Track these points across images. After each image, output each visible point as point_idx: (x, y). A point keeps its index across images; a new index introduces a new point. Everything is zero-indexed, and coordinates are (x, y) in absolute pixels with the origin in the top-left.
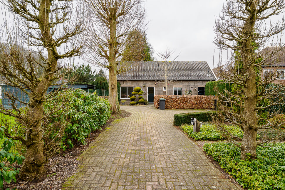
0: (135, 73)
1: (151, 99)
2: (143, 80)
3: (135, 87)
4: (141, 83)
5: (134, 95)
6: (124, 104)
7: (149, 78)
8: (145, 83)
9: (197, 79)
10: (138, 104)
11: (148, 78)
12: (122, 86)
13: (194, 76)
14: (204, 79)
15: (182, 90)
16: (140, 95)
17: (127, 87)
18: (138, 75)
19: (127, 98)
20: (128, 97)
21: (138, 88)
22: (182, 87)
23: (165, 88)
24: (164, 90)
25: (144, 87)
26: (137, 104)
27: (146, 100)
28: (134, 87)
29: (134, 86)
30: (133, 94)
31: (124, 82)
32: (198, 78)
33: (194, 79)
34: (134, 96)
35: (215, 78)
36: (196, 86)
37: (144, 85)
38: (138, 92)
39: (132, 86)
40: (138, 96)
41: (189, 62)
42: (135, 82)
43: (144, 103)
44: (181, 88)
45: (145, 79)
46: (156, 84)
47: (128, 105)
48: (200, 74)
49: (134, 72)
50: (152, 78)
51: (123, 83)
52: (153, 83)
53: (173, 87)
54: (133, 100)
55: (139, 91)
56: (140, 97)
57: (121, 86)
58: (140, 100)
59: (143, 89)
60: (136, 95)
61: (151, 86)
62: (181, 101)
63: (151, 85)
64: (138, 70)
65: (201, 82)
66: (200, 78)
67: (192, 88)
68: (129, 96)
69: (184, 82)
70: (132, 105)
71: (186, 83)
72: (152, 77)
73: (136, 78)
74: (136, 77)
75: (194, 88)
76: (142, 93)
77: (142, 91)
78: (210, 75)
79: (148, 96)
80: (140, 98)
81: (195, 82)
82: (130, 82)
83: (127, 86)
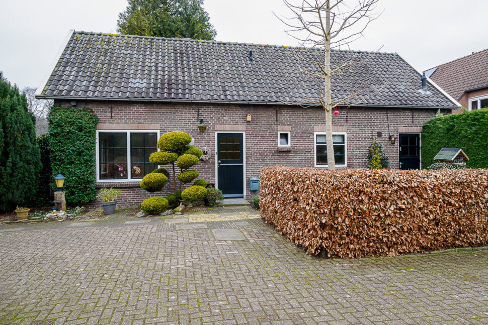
0: (163, 76)
2: (198, 99)
3: (163, 130)
4: (188, 115)
5: (159, 167)
6: (110, 209)
7: (222, 97)
8: (206, 113)
9: (398, 104)
10: (180, 208)
11: (219, 97)
12: (107, 125)
14: (420, 104)
15: (346, 144)
16: (185, 167)
17: (128, 132)
18: (177, 85)
19: (129, 180)
20: (134, 176)
21: (179, 133)
22: (345, 134)
23: (284, 136)
24: (279, 145)
25: (202, 129)
26: (172, 205)
27: (213, 185)
28: (158, 132)
29: (158, 126)
30: (156, 164)
31: (116, 110)
32: (400, 101)
33: (387, 104)
34: (162, 171)
35: (451, 102)
36: (391, 128)
37: (202, 121)
38: (180, 154)
39: (152, 126)
40: (178, 170)
41: (345, 52)
42: (164, 110)
43: (206, 202)
44: (343, 136)
45: (206, 98)
46: (249, 118)
47: (132, 211)
48: (399, 87)
49: (157, 71)
50: (234, 95)
51: (109, 114)
52: (238, 114)
53: (316, 134)
54: (152, 188)
55: (181, 147)
56: (187, 174)
57: (100, 125)
58: (188, 190)
59: (198, 140)
60: (168, 167)
61: (229, 129)
62: (450, 204)
63: (231, 124)
64: (176, 68)
65: (409, 114)
66: (406, 101)
67: (379, 135)
68: (138, 170)
69: (352, 115)
70: (153, 212)
71: (361, 116)
72: (235, 93)
73: (165, 95)
74: (170, 89)
75: (385, 136)
76: (197, 155)
77: (196, 149)
78: (428, 93)
79: (220, 168)
80: (187, 181)
81: (391, 116)
82: (142, 109)
83: (126, 125)
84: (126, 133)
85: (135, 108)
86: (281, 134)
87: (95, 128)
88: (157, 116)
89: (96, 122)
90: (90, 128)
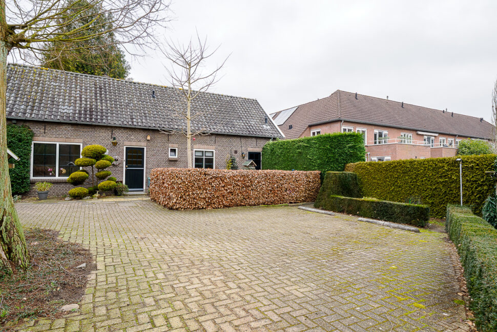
0: (86, 105)
1: (135, 180)
2: (112, 124)
3: (84, 144)
4: (105, 135)
5: (81, 168)
6: (44, 196)
7: (130, 123)
8: (118, 134)
9: (247, 134)
10: (97, 195)
11: (127, 122)
12: (40, 138)
13: (239, 127)
14: (260, 134)
15: (214, 158)
16: (102, 168)
17: (58, 144)
18: (97, 112)
19: (57, 177)
20: (61, 175)
21: (97, 146)
22: (214, 151)
23: (173, 151)
24: (170, 157)
25: (115, 144)
26: (91, 193)
27: (122, 182)
28: (81, 145)
29: (81, 140)
30: (79, 166)
31: (48, 128)
32: (249, 131)
33: (240, 133)
34: (83, 171)
35: (280, 134)
36: (243, 148)
37: (114, 139)
38: (97, 160)
39: (76, 140)
40: (96, 170)
41: (222, 96)
42: (86, 129)
43: (115, 192)
44: (213, 152)
45: (118, 123)
46: (149, 138)
47: (62, 197)
48: (251, 122)
49: (81, 101)
50: (138, 122)
51: (42, 131)
52: (141, 135)
53: (194, 150)
54: (77, 182)
55: (99, 155)
56: (102, 173)
57: (35, 138)
58: (103, 183)
59: (111, 151)
60: (88, 169)
61: (134, 144)
62: (238, 185)
63: (136, 141)
64: (96, 100)
65: (254, 140)
66: (253, 132)
67: (236, 152)
68: (64, 171)
69: (218, 139)
70: (77, 197)
71: (224, 140)
72: (139, 120)
73: (88, 119)
74: (91, 115)
75: (239, 153)
76: (111, 161)
77: (109, 157)
78: (269, 127)
79: (127, 171)
80: (102, 178)
81: (243, 140)
82: (70, 128)
83: (56, 139)
84: (56, 145)
85: (63, 127)
86: (171, 149)
87: (32, 140)
88: (81, 133)
89: (33, 135)
90: (28, 140)
